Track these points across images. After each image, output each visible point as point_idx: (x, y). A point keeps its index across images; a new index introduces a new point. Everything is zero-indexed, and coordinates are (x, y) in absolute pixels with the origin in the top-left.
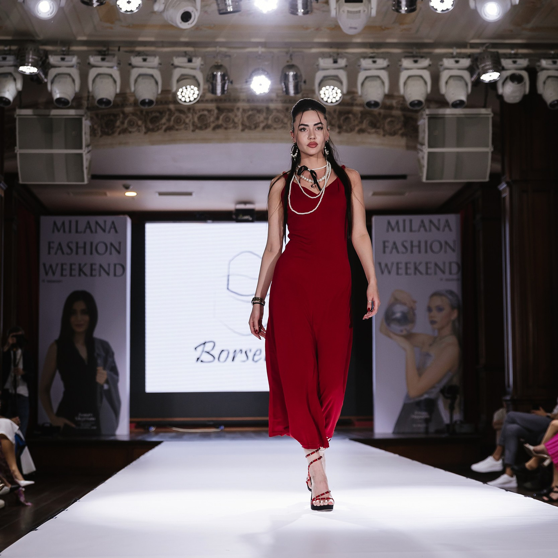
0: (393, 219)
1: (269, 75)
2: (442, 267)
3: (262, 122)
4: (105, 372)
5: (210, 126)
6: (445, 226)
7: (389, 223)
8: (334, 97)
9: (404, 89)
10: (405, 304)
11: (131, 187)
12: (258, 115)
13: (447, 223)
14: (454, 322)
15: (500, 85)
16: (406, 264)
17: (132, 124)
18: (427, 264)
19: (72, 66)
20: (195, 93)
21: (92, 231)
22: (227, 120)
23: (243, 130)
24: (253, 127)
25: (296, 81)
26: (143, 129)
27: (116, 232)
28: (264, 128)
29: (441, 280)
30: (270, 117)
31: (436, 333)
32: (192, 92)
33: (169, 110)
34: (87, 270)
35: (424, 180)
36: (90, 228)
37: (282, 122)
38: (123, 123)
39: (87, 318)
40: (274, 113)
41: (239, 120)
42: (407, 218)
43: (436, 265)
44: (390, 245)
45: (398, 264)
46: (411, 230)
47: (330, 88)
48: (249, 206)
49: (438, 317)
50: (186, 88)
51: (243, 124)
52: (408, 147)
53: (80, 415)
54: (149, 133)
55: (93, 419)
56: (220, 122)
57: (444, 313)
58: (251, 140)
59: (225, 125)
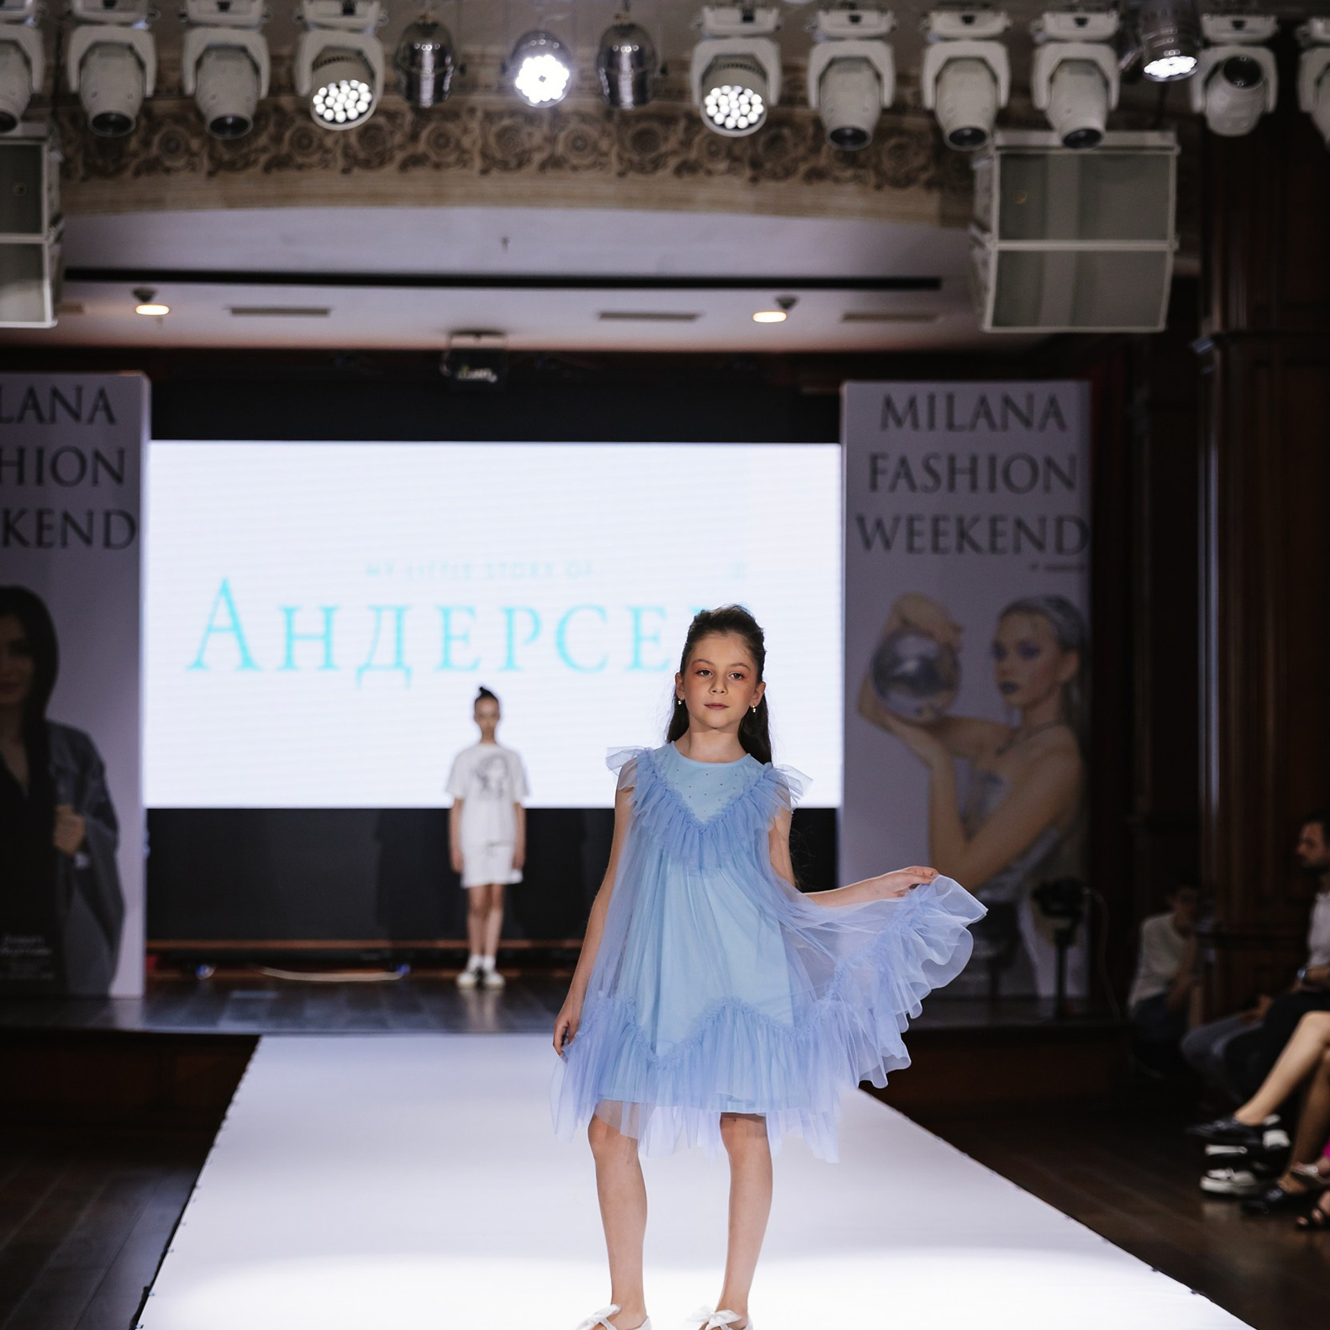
0: (900, 391)
2: (1034, 527)
3: (539, 149)
4: (79, 820)
5: (391, 159)
6: (1046, 416)
7: (889, 403)
8: (744, 113)
9: (936, 95)
10: (929, 635)
11: (157, 298)
12: (527, 129)
13: (1053, 409)
14: (1066, 687)
15: (1197, 86)
16: (936, 520)
17: (172, 147)
18: (994, 521)
19: (20, 21)
20: (362, 98)
21: (40, 418)
22: (441, 141)
23: (485, 172)
24: (513, 163)
25: (640, 70)
26: (206, 164)
27: (111, 419)
28: (543, 167)
29: (1034, 567)
30: (562, 135)
31: (1016, 720)
32: (354, 95)
33: (278, 110)
34: (27, 528)
35: (986, 324)
36: (36, 407)
37: (595, 148)
38: (146, 143)
39: (26, 665)
40: (574, 125)
41: (474, 143)
42: (940, 389)
43: (1020, 524)
44: (890, 465)
45: (911, 520)
46: (951, 426)
47: (732, 89)
48: (487, 342)
49: (1024, 672)
50: (338, 87)
51: (484, 155)
52: (946, 219)
53: (7, 939)
54: (221, 173)
55: (43, 952)
56: (421, 147)
57: (1042, 660)
58: (508, 199)
59: (434, 157)
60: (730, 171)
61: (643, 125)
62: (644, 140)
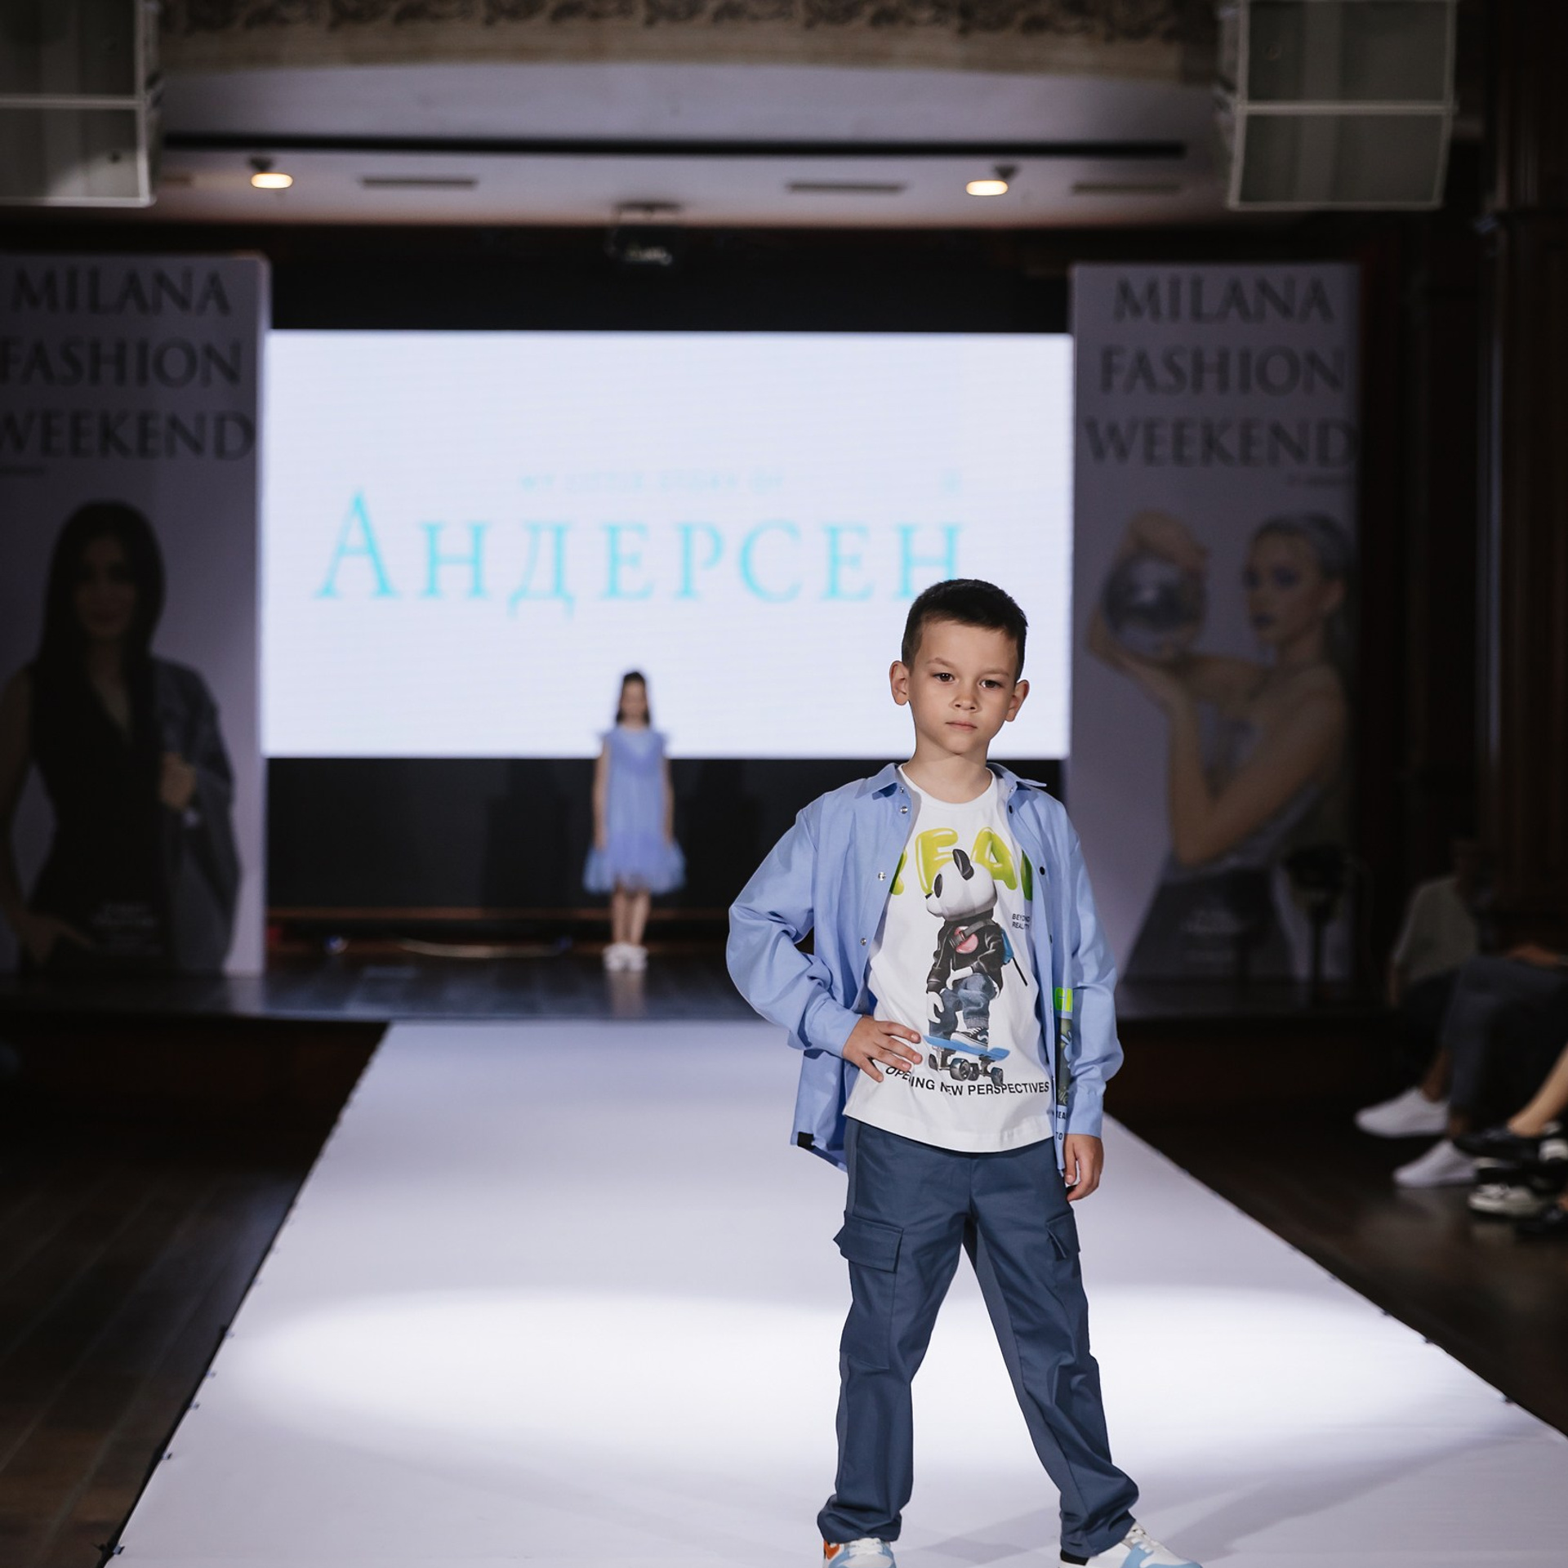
0: (1138, 275)
4: (188, 771)
5: (543, 6)
6: (1309, 304)
7: (1125, 290)
10: (1169, 559)
11: (277, 166)
13: (1318, 299)
14: (1329, 619)
16: (1180, 426)
18: (1246, 427)
21: (143, 307)
23: (650, 22)
24: (683, 10)
26: (327, 12)
27: (224, 307)
28: (718, 16)
29: (1293, 480)
31: (1271, 657)
34: (128, 433)
35: (1233, 201)
36: (138, 294)
39: (128, 593)
42: (1184, 272)
43: (1277, 431)
44: (1125, 362)
45: (1151, 426)
46: (1197, 315)
48: (661, 217)
49: (1281, 602)
51: (649, 3)
52: (1188, 76)
53: (108, 907)
54: (346, 26)
55: (148, 922)
57: (1299, 590)
58: (677, 54)
59: (591, 5)
60: (936, 20)
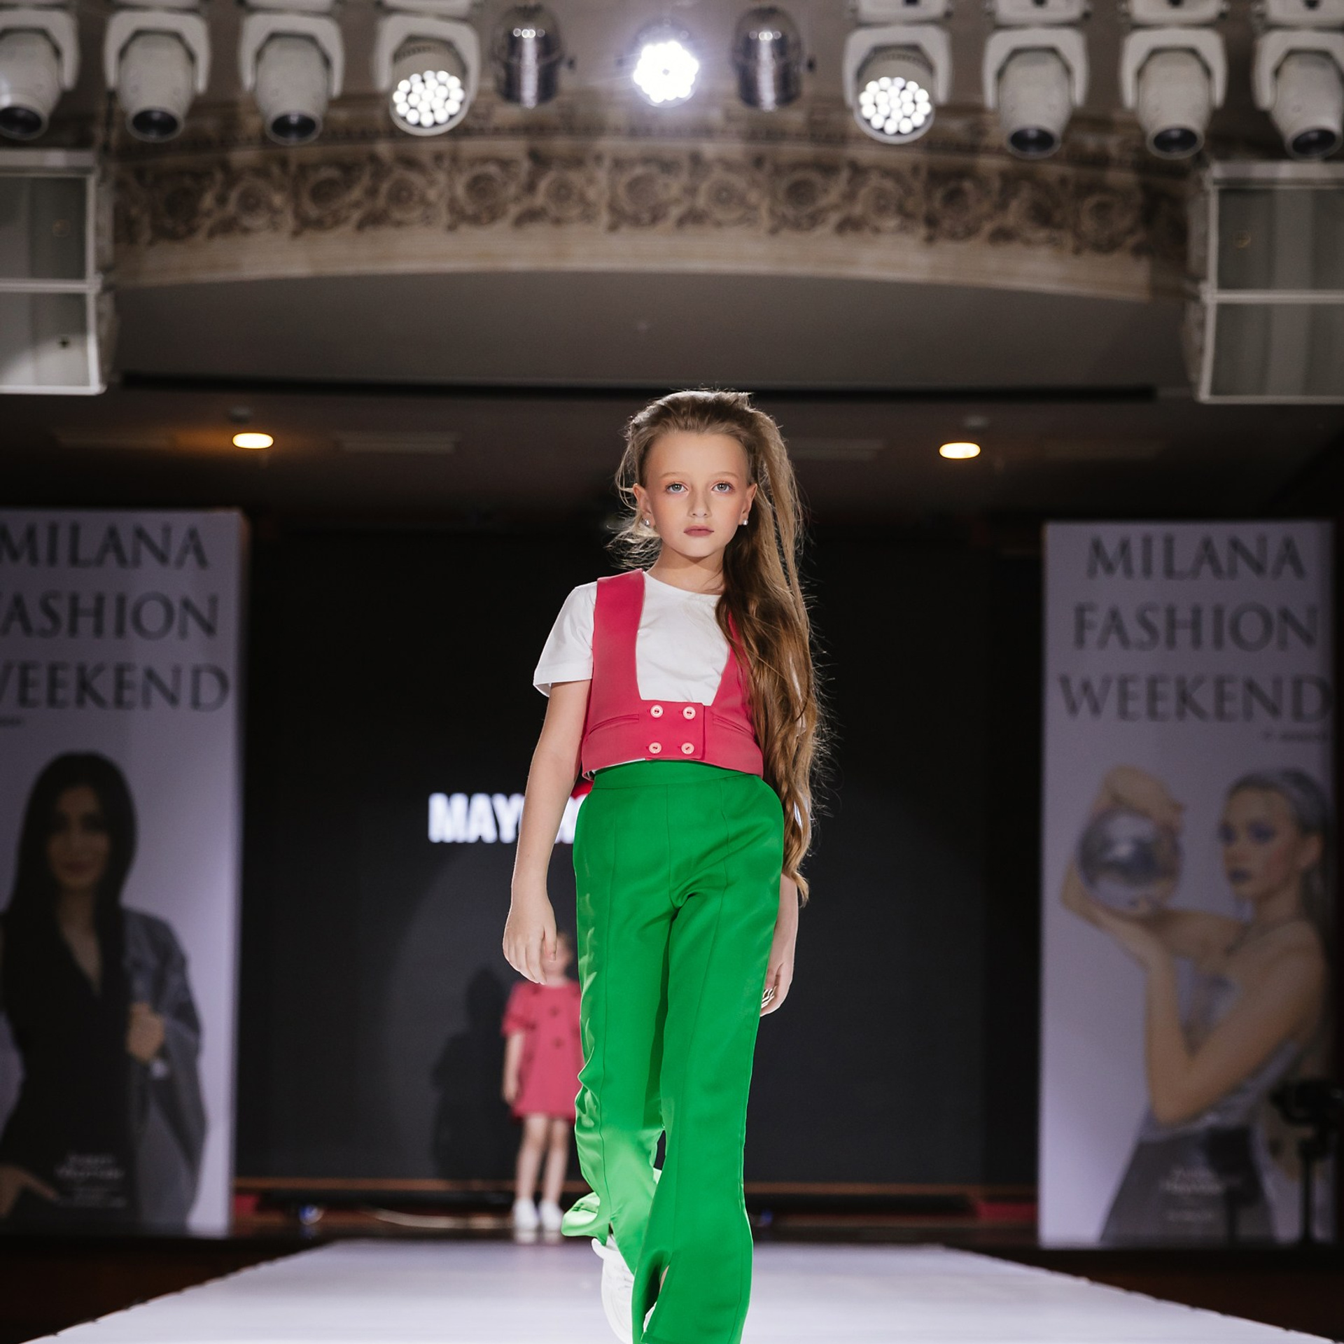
0: (1111, 533)
1: (693, 42)
2: (1267, 688)
3: (677, 201)
4: (157, 1022)
5: (504, 213)
6: (1281, 561)
7: (1097, 547)
8: (908, 113)
9: (1138, 89)
10: (1143, 814)
12: (663, 179)
13: (1290, 553)
14: (1306, 875)
16: (1153, 682)
17: (251, 203)
18: (1220, 682)
20: (451, 96)
21: (122, 560)
22: (562, 192)
23: (613, 228)
24: (646, 216)
25: (783, 61)
26: (289, 221)
27: (203, 562)
28: (681, 222)
29: (1268, 735)
30: (704, 186)
31: (1248, 913)
32: (442, 92)
33: (374, 159)
34: (105, 687)
35: (1204, 395)
36: (118, 548)
37: (742, 201)
38: (222, 200)
39: (100, 842)
40: (718, 174)
41: (601, 195)
42: (1157, 530)
43: (1251, 686)
44: (1098, 618)
45: (1124, 682)
46: (1170, 572)
47: (892, 82)
50: (422, 79)
51: (613, 208)
53: (73, 1158)
54: (309, 234)
55: (113, 1174)
56: (540, 199)
57: (1275, 845)
59: (553, 210)
60: (902, 229)
61: (799, 175)
62: (800, 193)
